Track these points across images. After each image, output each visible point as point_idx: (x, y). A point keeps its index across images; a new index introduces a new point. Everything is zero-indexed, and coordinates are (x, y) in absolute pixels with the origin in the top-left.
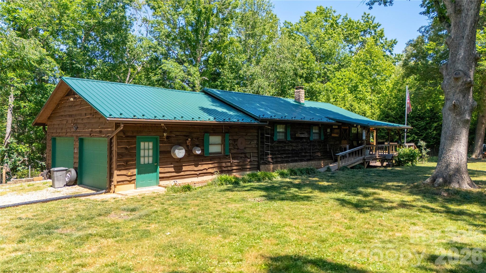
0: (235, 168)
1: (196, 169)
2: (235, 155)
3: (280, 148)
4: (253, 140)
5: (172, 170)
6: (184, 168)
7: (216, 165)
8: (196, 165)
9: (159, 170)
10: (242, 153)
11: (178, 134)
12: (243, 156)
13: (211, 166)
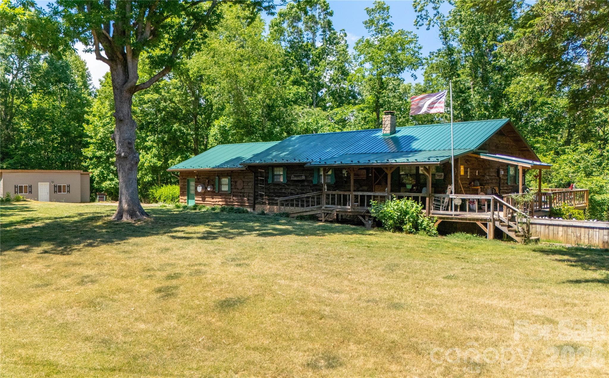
0: (236, 203)
1: (212, 200)
2: (236, 194)
3: (276, 191)
4: (250, 182)
5: (201, 199)
6: (207, 199)
7: (224, 200)
8: (213, 198)
9: (196, 199)
10: (241, 193)
11: (203, 177)
12: (242, 195)
13: (220, 200)
